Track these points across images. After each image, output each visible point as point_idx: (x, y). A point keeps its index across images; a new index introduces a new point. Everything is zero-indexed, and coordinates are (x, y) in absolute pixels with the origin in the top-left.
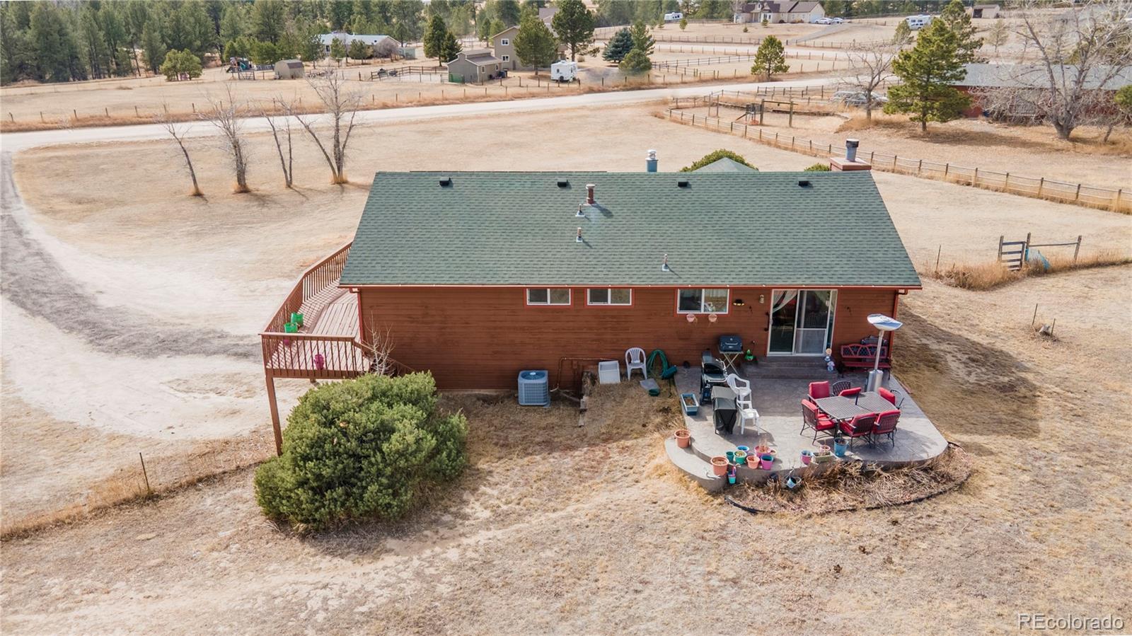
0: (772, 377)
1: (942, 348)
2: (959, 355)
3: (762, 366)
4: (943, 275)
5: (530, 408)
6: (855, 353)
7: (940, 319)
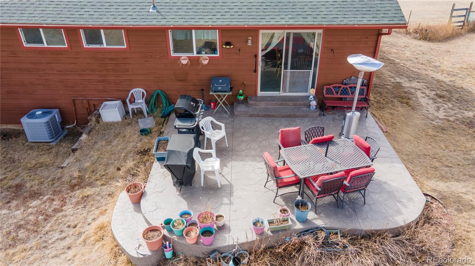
0: (258, 116)
1: (413, 86)
2: (427, 92)
3: (252, 105)
4: (411, 31)
5: (37, 145)
6: (337, 93)
7: (410, 62)
